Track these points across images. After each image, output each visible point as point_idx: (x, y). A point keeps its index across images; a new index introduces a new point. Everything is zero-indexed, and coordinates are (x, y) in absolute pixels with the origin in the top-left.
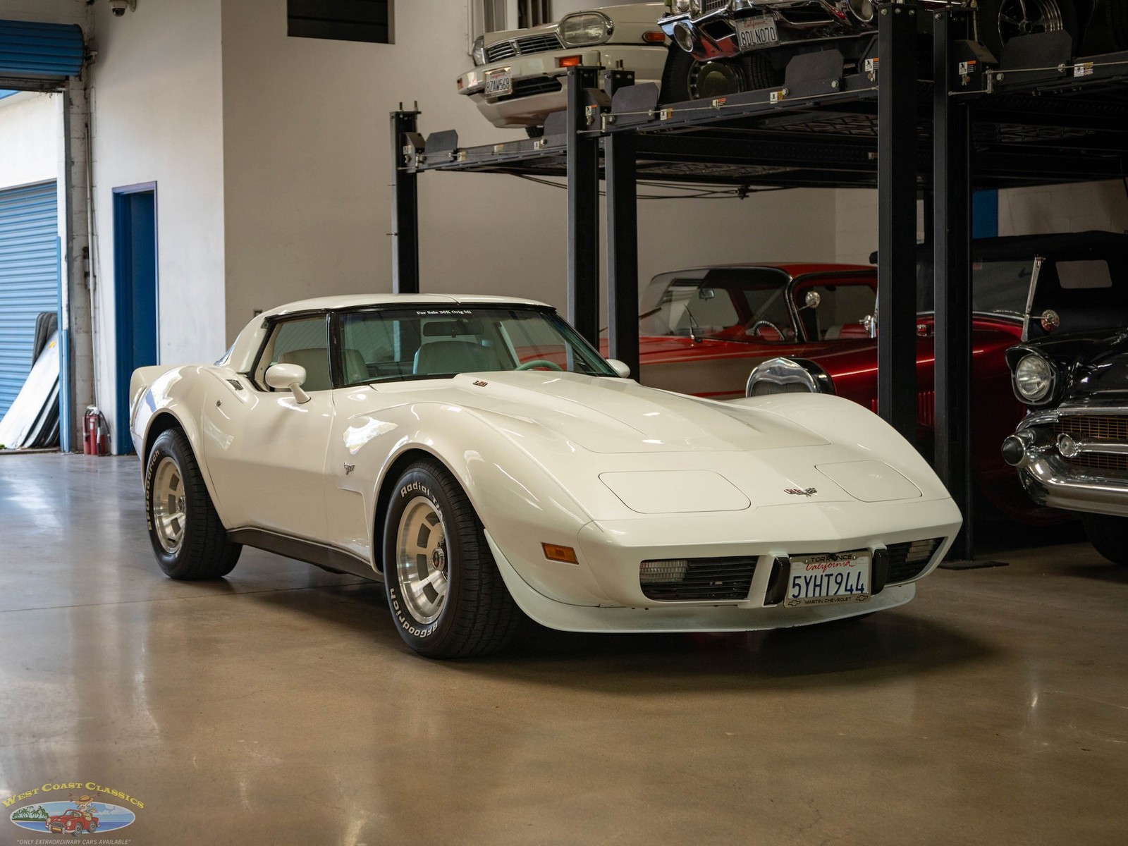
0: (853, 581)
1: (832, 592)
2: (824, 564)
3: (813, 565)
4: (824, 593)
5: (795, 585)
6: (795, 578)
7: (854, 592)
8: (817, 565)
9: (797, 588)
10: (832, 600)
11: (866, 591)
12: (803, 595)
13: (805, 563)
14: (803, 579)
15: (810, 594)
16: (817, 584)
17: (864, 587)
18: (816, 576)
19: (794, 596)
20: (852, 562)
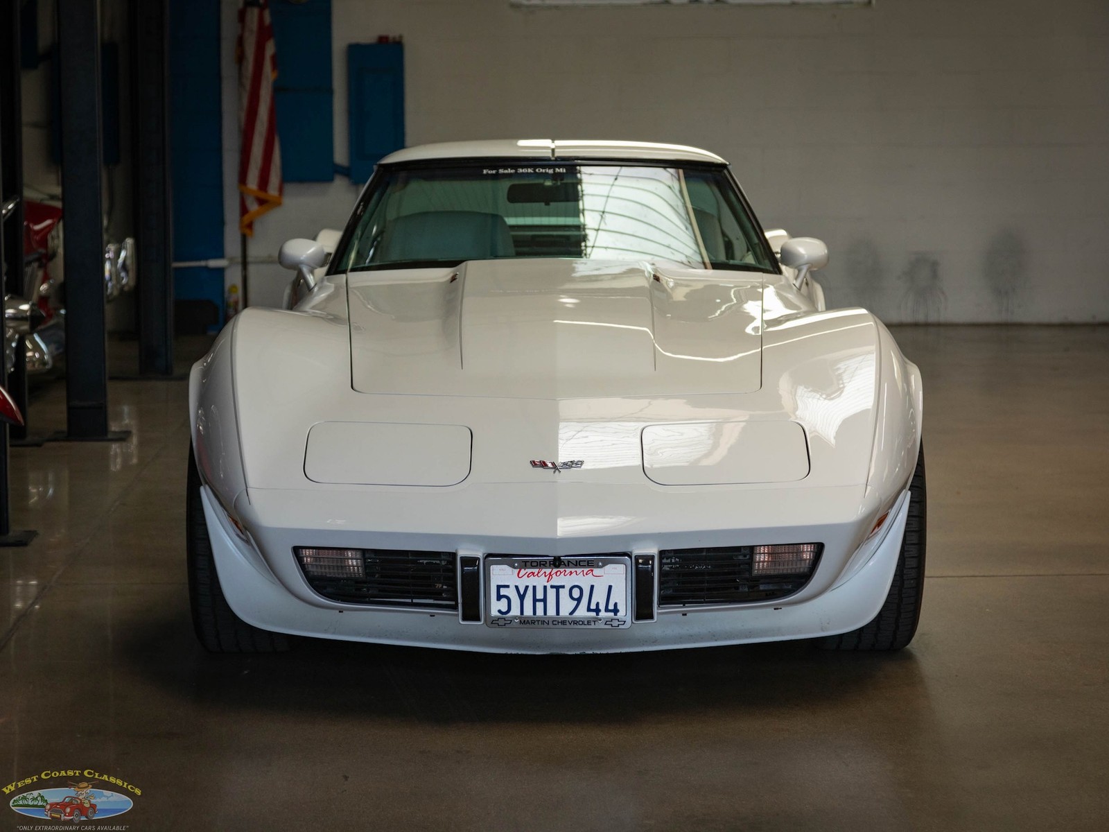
0: (599, 597)
1: (564, 612)
2: (548, 571)
3: (529, 571)
4: (551, 612)
5: (499, 597)
6: (499, 587)
7: (603, 614)
8: (536, 571)
9: (504, 601)
10: (563, 622)
11: (621, 614)
12: (515, 611)
13: (515, 568)
14: (513, 589)
15: (528, 612)
16: (538, 598)
17: (619, 608)
18: (534, 588)
19: (500, 611)
20: (597, 571)
